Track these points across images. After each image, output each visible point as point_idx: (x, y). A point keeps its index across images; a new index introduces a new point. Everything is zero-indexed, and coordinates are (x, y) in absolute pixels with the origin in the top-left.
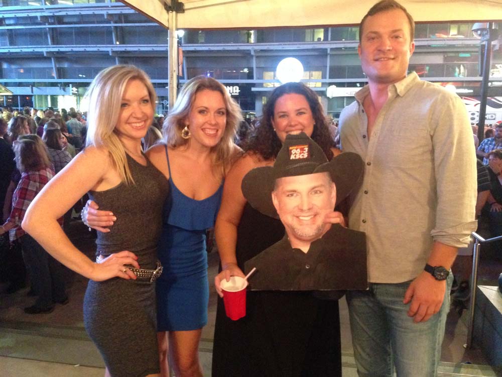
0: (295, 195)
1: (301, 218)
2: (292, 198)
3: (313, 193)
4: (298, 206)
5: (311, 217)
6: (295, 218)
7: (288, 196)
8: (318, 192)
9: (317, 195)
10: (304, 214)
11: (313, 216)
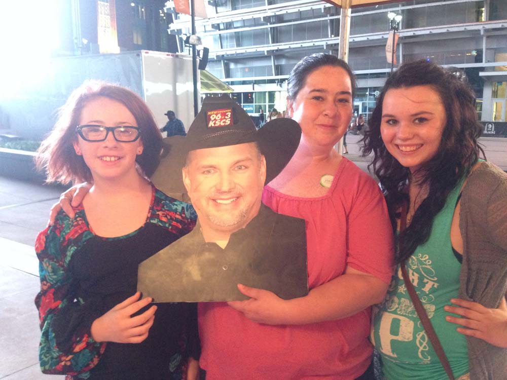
0: (213, 171)
1: (219, 201)
2: (209, 176)
3: (236, 169)
4: (215, 186)
5: (232, 200)
6: (211, 203)
7: (204, 173)
8: (243, 167)
9: (241, 171)
10: (223, 197)
11: (234, 199)
